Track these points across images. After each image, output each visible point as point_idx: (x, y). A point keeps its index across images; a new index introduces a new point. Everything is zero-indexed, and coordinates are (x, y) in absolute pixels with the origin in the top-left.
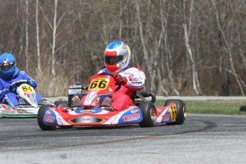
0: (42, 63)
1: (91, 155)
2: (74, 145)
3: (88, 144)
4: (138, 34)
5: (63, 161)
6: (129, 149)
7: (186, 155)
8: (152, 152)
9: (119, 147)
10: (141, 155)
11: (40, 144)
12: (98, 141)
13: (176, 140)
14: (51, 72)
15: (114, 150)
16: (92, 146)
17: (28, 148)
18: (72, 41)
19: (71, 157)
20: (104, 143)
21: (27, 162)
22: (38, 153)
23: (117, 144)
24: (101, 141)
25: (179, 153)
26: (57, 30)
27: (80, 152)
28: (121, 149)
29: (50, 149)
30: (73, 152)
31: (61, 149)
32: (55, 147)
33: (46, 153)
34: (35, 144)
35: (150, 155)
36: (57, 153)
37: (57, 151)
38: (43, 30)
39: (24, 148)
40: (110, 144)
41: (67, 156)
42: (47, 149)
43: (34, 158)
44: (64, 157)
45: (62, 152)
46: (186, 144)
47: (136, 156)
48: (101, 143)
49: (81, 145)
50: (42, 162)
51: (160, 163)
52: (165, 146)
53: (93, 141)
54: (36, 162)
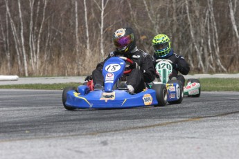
1: (131, 141)
2: (116, 130)
3: (130, 128)
4: (185, 13)
5: (104, 148)
6: (169, 134)
7: (226, 139)
8: (189, 136)
9: (160, 131)
10: (180, 141)
11: (84, 129)
12: (140, 125)
13: (217, 123)
15: (155, 134)
17: (72, 134)
19: (112, 143)
20: (146, 127)
21: (69, 149)
22: (80, 140)
23: (159, 128)
24: (143, 125)
25: (218, 137)
26: (104, 11)
27: (121, 138)
28: (162, 134)
29: (93, 134)
30: (115, 137)
31: (103, 134)
32: (98, 132)
33: (88, 140)
34: (79, 130)
35: (190, 140)
36: (99, 139)
37: (99, 136)
39: (68, 134)
40: (151, 128)
41: (108, 142)
42: (90, 134)
43: (75, 146)
44: (105, 143)
45: (104, 138)
46: (226, 127)
47: (175, 141)
48: (143, 127)
49: (123, 130)
50: (83, 150)
51: (199, 148)
52: (205, 130)
53: (135, 125)
54: (77, 149)
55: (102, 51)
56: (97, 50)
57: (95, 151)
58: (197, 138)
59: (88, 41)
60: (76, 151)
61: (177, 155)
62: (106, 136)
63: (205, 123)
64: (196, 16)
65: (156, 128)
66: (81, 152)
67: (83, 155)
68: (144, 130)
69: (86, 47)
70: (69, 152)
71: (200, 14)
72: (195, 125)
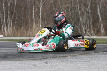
0: (36, 22)
1: (58, 62)
3: (57, 57)
6: (75, 60)
7: (100, 62)
8: (84, 61)
9: (70, 58)
10: (80, 62)
11: (36, 57)
13: (95, 56)
14: (39, 26)
15: (68, 60)
17: (31, 59)
18: (49, 12)
19: (50, 63)
21: (31, 65)
22: (35, 61)
24: (63, 56)
25: (97, 61)
26: (42, 8)
27: (53, 61)
28: (71, 60)
29: (41, 59)
30: (51, 61)
31: (45, 59)
32: (43, 58)
33: (39, 61)
34: (34, 57)
36: (44, 61)
37: (43, 60)
39: (29, 59)
40: (66, 57)
41: (48, 62)
42: (39, 59)
43: (34, 63)
44: (47, 63)
45: (46, 61)
46: (99, 57)
47: (78, 62)
48: (62, 57)
50: (37, 65)
51: (88, 65)
52: (90, 58)
53: (59, 56)
57: (42, 66)
58: (87, 62)
60: (34, 66)
61: (79, 68)
63: (90, 56)
64: (83, 11)
65: (68, 57)
66: (37, 66)
67: (37, 67)
72: (86, 56)
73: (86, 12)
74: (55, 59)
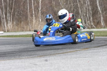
1: (58, 59)
2: (51, 55)
3: (57, 54)
4: (77, 2)
5: (46, 62)
6: (75, 56)
7: (100, 57)
8: (84, 56)
9: (70, 55)
10: (80, 59)
11: (36, 54)
12: (61, 52)
13: (95, 51)
15: (68, 56)
16: (58, 55)
17: (31, 57)
18: (48, 6)
19: (50, 60)
20: (64, 53)
21: (31, 64)
22: (35, 59)
23: (70, 53)
24: (62, 52)
25: (97, 57)
26: (41, 2)
27: (53, 58)
28: (71, 56)
29: (40, 57)
30: (50, 58)
31: (45, 56)
32: (43, 56)
33: (39, 59)
34: (34, 55)
36: (43, 59)
37: (43, 58)
38: (35, 2)
39: (29, 57)
40: (66, 54)
41: (48, 60)
43: (33, 62)
44: (46, 60)
45: (45, 58)
46: (99, 52)
47: (78, 59)
48: (62, 53)
49: (54, 54)
50: (37, 64)
51: (89, 62)
52: (90, 54)
53: (59, 52)
54: (34, 63)
55: (40, 20)
56: (38, 20)
57: (42, 64)
58: (87, 57)
59: (34, 16)
60: (34, 64)
61: (79, 65)
62: (46, 57)
63: (90, 51)
64: (82, 4)
65: (68, 53)
66: (36, 65)
67: (37, 66)
68: (63, 54)
69: (33, 18)
70: (31, 65)
71: (83, 3)
72: (86, 52)
73: (85, 4)
74: (54, 56)
